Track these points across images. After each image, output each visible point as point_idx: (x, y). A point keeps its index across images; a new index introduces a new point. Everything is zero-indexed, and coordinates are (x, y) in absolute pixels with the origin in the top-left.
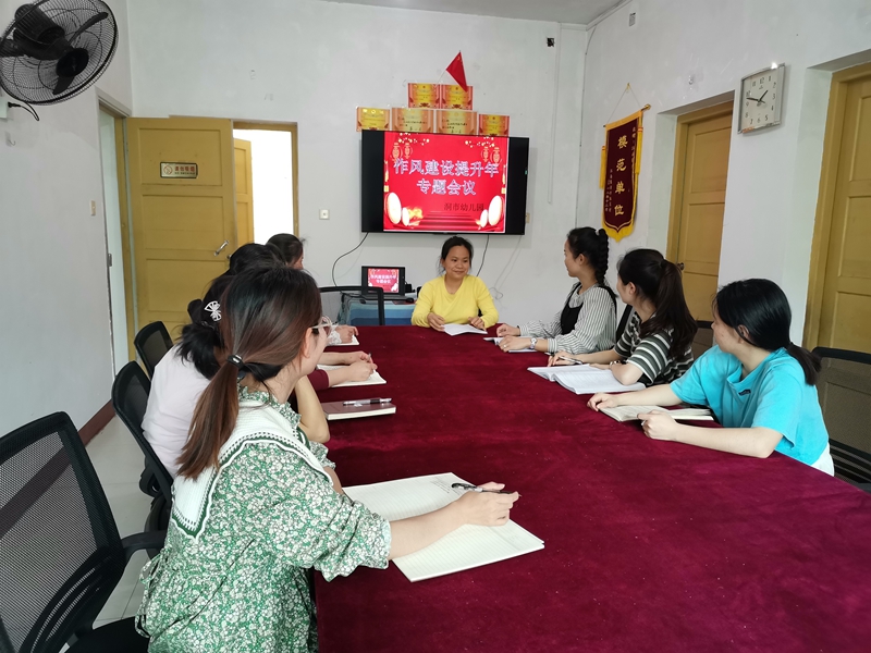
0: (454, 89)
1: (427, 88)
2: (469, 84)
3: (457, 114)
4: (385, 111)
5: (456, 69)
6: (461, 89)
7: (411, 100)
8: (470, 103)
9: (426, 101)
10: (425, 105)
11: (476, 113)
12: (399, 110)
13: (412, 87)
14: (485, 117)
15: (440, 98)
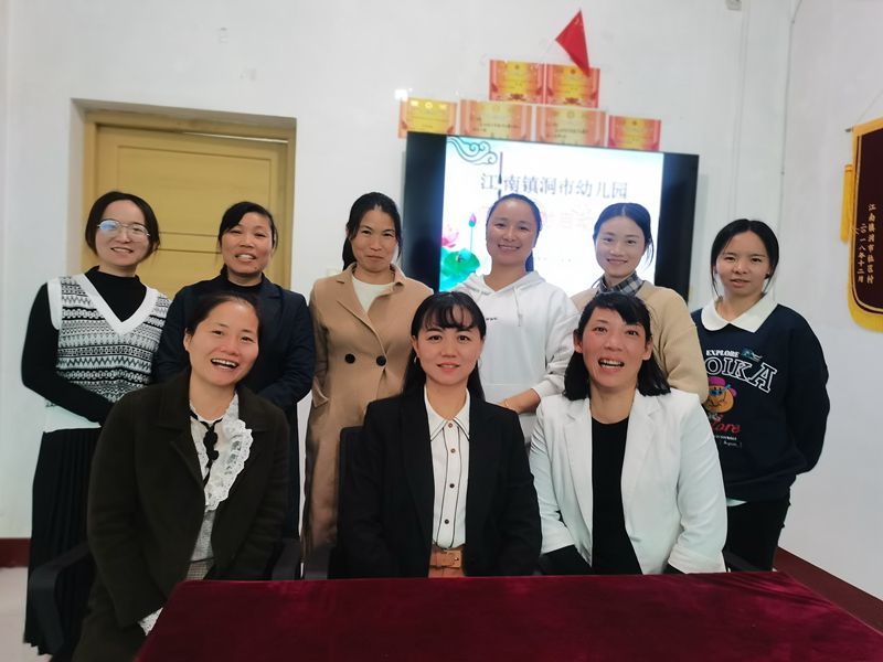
0: (567, 73)
1: (523, 70)
2: (593, 62)
3: (571, 114)
4: (449, 104)
5: (573, 38)
6: (579, 73)
7: (494, 88)
8: (594, 96)
9: (519, 90)
10: (517, 97)
11: (603, 114)
12: (473, 103)
13: (497, 68)
14: (618, 122)
15: (543, 85)
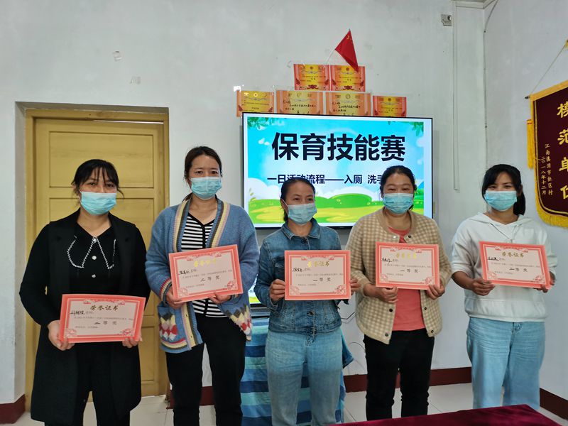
0: (344, 70)
1: (315, 69)
2: (360, 63)
3: (348, 96)
4: (268, 94)
5: (346, 48)
6: (352, 70)
7: (297, 82)
8: (362, 84)
9: (314, 83)
10: (313, 87)
11: (369, 95)
12: (284, 92)
13: (299, 69)
14: (379, 99)
15: (329, 79)
